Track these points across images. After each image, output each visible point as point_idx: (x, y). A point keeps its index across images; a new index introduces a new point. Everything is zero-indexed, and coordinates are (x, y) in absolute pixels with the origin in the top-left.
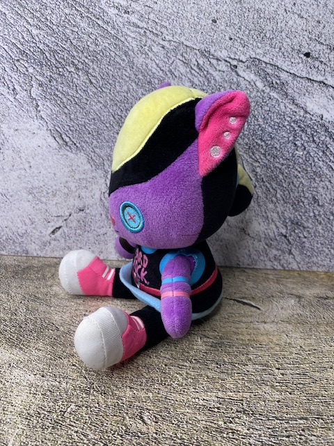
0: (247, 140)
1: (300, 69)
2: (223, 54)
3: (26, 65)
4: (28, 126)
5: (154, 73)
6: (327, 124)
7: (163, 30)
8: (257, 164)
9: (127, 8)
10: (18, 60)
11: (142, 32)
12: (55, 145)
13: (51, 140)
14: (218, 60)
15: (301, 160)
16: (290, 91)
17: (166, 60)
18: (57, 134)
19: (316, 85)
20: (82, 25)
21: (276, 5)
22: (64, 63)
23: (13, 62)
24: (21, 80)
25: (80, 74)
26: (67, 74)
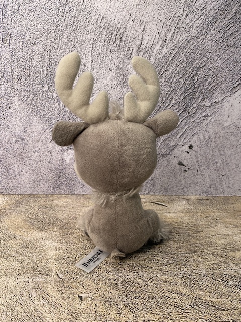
3: (192, 108)
4: (227, 109)
5: (202, 22)
7: (177, 16)
9: (163, 40)
10: (189, 113)
11: (177, 30)
13: (237, 94)
17: (195, 13)
18: (234, 90)
20: (171, 71)
22: (192, 84)
24: (200, 112)
25: (199, 73)
26: (199, 82)
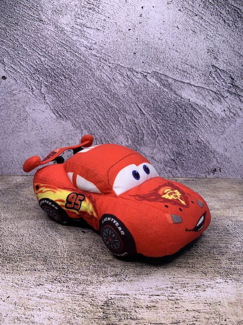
0: (153, 112)
1: (178, 77)
2: (140, 70)
6: (192, 104)
8: (158, 125)
12: (54, 117)
14: (137, 73)
15: (180, 122)
16: (173, 88)
19: (185, 84)
21: (165, 46)
23: (31, 75)
